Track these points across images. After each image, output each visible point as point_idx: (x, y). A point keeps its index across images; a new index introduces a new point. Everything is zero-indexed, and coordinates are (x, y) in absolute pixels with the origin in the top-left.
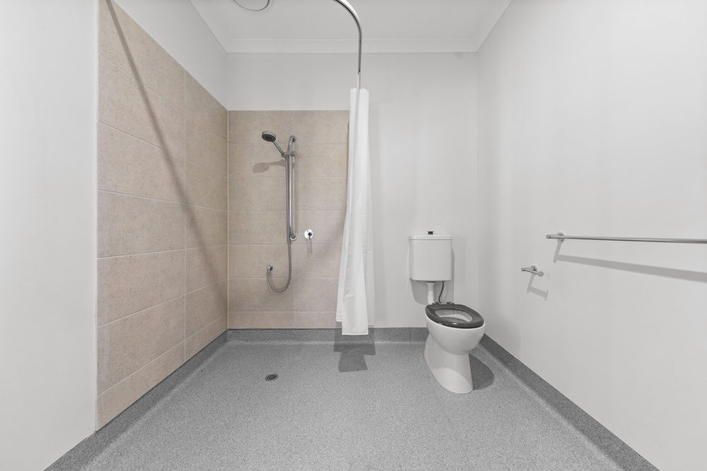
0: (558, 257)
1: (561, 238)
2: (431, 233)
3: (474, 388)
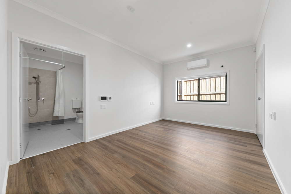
2: (77, 99)
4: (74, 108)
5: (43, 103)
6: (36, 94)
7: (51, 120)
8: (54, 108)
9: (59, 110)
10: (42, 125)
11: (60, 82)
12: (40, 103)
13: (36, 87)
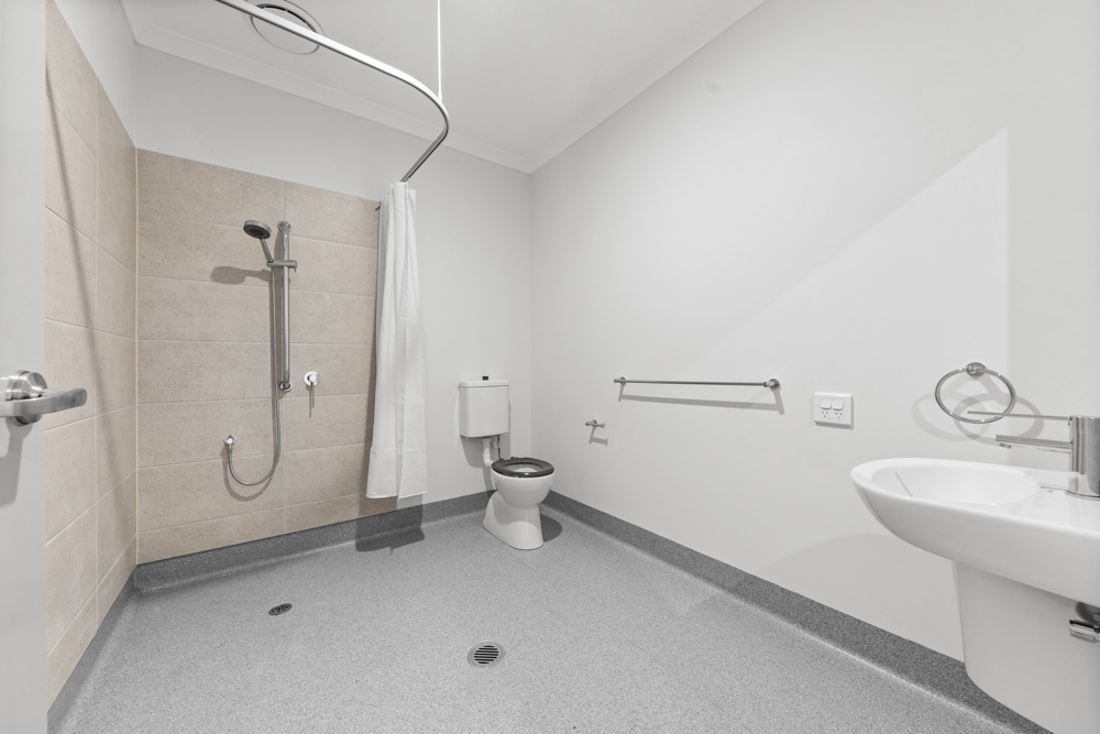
0: (622, 397)
1: (623, 382)
2: (485, 378)
3: (545, 540)
4: (473, 433)
5: (312, 404)
6: (268, 349)
7: (355, 515)
8: (369, 438)
9: (400, 458)
10: (303, 548)
11: (406, 267)
12: (292, 402)
13: (268, 304)
